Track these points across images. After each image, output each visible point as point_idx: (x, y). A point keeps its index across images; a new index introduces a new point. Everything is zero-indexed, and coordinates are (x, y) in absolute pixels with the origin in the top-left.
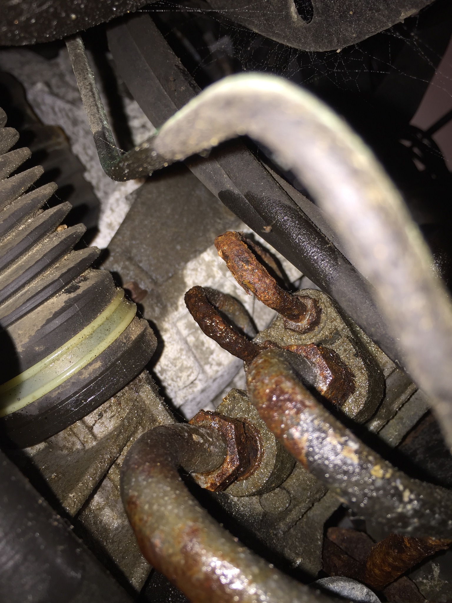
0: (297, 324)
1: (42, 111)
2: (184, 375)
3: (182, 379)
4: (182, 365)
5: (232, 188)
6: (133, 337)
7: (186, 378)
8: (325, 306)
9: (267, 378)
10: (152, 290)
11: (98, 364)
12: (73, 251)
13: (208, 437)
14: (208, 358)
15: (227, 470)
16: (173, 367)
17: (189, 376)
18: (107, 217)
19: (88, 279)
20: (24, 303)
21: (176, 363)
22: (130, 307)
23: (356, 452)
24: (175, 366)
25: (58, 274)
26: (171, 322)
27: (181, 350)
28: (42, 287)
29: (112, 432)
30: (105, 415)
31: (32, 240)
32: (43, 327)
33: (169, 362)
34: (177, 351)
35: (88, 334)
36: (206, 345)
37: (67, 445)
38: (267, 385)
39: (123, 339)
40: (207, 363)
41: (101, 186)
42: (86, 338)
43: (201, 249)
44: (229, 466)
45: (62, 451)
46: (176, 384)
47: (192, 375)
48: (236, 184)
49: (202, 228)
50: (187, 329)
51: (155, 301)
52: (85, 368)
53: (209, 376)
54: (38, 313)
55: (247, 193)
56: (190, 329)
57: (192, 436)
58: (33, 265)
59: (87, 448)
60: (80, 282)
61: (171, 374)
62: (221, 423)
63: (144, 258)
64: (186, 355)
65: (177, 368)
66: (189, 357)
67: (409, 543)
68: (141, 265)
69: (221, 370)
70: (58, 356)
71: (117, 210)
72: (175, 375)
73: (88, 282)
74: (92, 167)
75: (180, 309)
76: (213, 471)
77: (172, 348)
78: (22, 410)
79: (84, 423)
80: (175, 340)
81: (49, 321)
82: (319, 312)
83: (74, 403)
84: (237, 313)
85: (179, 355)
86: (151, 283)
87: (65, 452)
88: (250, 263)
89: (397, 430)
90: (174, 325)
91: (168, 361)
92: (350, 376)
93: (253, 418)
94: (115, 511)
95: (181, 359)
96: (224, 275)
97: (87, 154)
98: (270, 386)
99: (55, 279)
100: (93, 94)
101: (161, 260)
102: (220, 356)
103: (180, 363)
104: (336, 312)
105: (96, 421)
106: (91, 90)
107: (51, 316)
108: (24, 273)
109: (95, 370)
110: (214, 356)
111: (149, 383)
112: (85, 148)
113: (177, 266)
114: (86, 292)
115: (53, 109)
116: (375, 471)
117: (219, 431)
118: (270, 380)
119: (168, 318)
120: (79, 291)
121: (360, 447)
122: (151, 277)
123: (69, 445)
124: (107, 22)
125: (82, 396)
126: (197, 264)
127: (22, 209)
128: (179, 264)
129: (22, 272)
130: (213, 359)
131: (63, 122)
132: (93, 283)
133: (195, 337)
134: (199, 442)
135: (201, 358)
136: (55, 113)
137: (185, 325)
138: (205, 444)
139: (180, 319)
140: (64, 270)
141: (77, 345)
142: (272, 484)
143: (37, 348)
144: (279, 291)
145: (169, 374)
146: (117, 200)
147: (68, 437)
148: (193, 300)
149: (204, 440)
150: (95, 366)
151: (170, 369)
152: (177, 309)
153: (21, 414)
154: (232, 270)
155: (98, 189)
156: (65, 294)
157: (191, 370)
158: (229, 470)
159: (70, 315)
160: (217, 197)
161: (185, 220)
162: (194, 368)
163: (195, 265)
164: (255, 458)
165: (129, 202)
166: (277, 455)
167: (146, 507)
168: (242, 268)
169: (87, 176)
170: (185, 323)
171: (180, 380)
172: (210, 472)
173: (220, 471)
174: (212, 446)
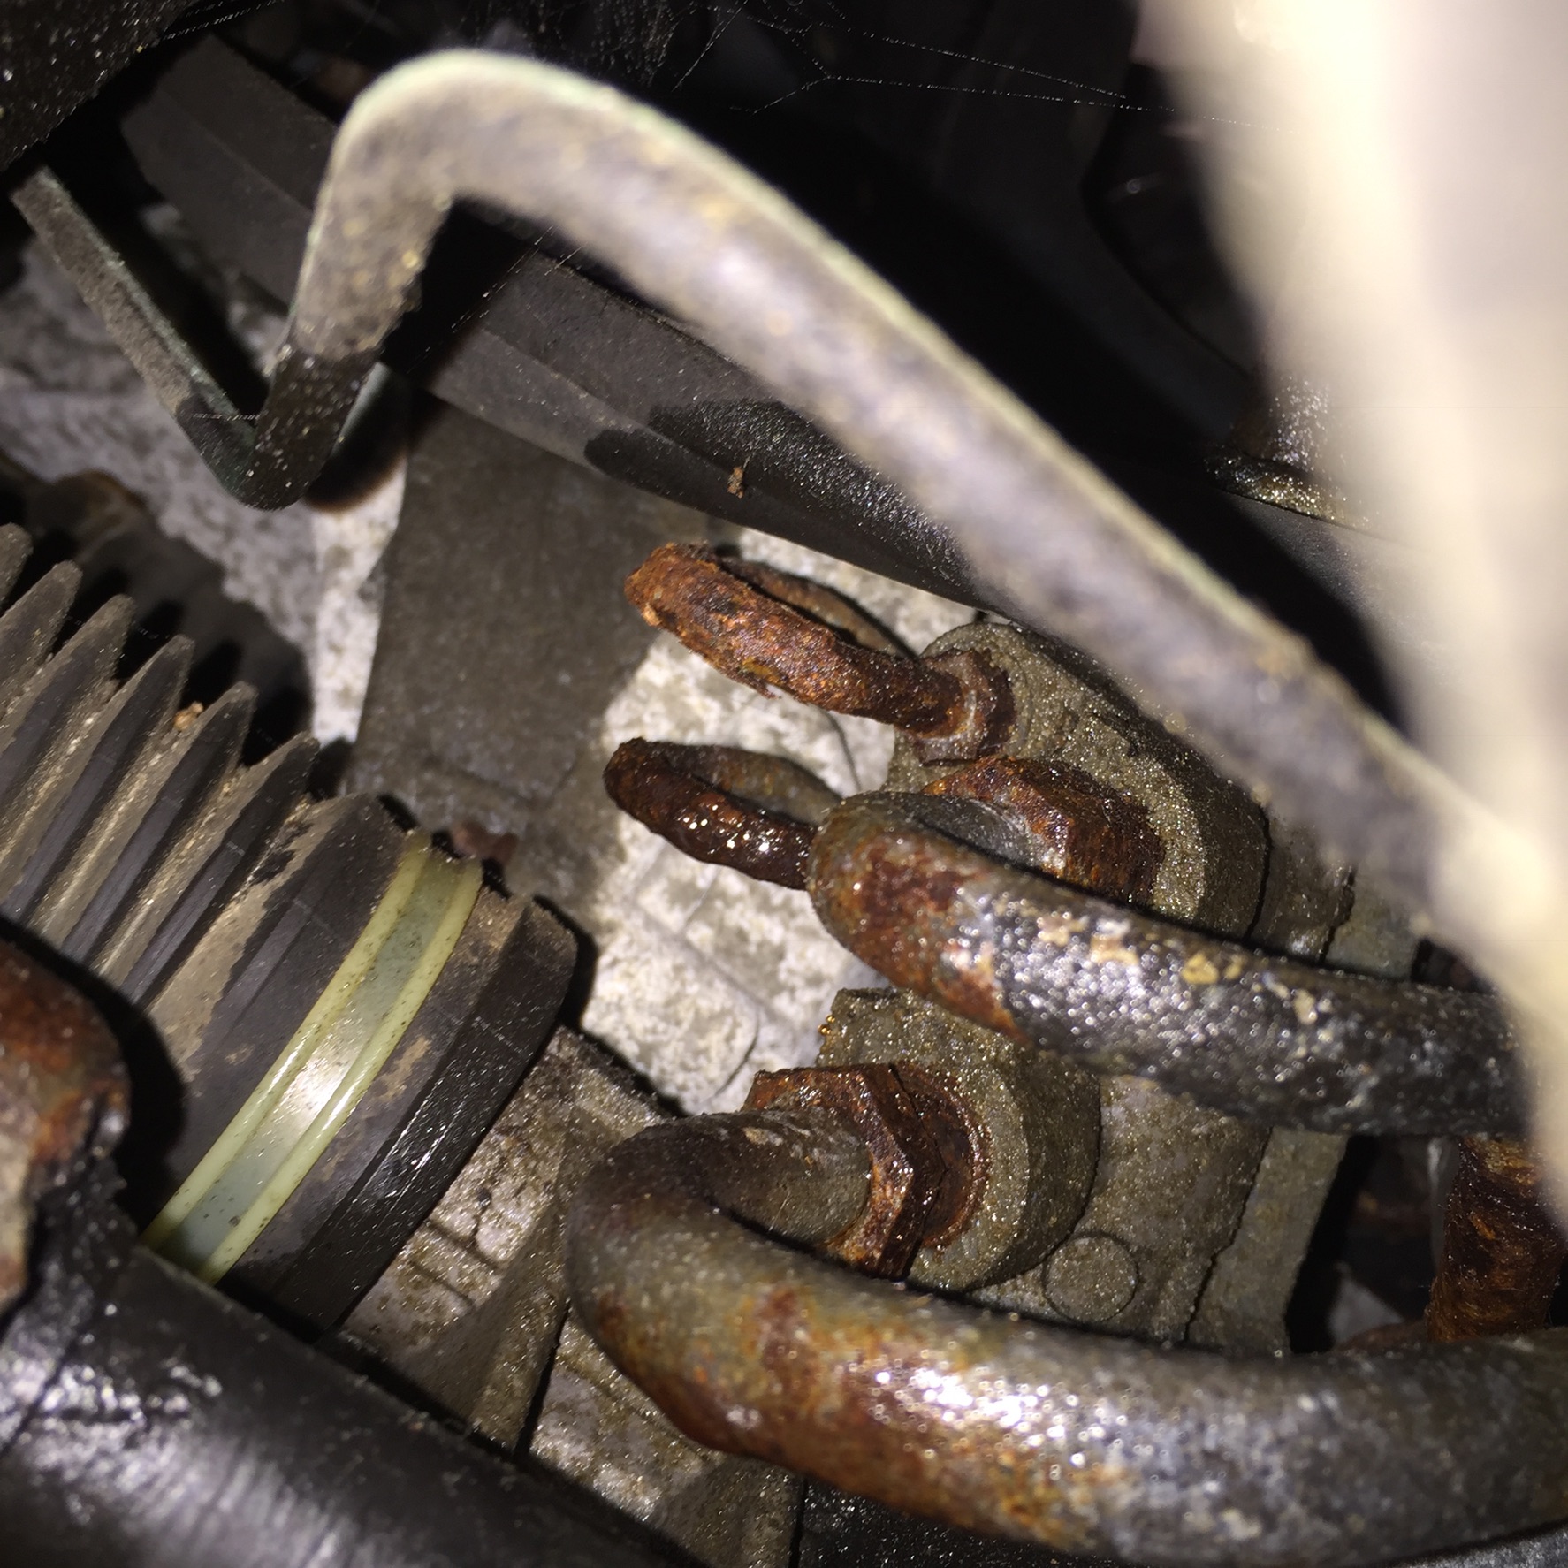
0: (951, 740)
1: (32, 451)
2: (714, 1039)
3: (713, 1054)
4: (697, 1012)
5: (613, 423)
6: (497, 944)
7: (723, 1048)
8: (1014, 659)
9: (848, 857)
10: (530, 826)
11: (421, 1047)
12: (242, 770)
13: (794, 1128)
14: (774, 974)
15: (885, 1206)
16: (672, 1029)
17: (729, 1038)
18: (330, 675)
19: (309, 826)
20: (153, 942)
21: (676, 1013)
22: (459, 869)
23: (1126, 941)
24: (678, 1023)
25: (217, 836)
26: (617, 899)
27: (678, 969)
28: (186, 884)
29: (535, 1231)
30: (496, 1192)
31: (112, 762)
32: (227, 989)
33: (655, 1019)
34: (666, 975)
35: (361, 969)
36: (755, 937)
37: (422, 1319)
38: (852, 873)
39: (467, 958)
40: (778, 988)
41: (289, 603)
42: (359, 986)
43: (633, 658)
44: (888, 1193)
45: (414, 1343)
46: (700, 1078)
47: (739, 1032)
48: (617, 403)
49: (615, 597)
50: (677, 908)
51: (547, 852)
52: (388, 1066)
53: (797, 1025)
54: (202, 961)
55: (652, 414)
56: (686, 905)
57: (744, 1134)
58: (140, 829)
59: (479, 1302)
60: (289, 842)
61: (676, 1053)
62: (823, 1084)
63: (474, 747)
64: (699, 979)
65: (686, 1026)
66: (710, 984)
67: (1490, 1227)
68: (472, 768)
69: (828, 995)
70: (298, 1058)
71: (349, 642)
72: (686, 1049)
73: (311, 834)
74: (239, 557)
75: (633, 853)
76: (851, 1226)
77: (648, 975)
78: (256, 1251)
79: (442, 1231)
80: (648, 949)
81: (238, 971)
82: (1000, 682)
83: (392, 1175)
84: (792, 792)
85: (677, 986)
86: (517, 807)
87: (425, 1342)
88: (741, 608)
89: (1386, 953)
90: (631, 903)
91: (651, 1014)
92: (1132, 815)
93: (923, 1051)
94: (630, 1469)
95: (687, 996)
96: (728, 707)
97: (210, 525)
98: (860, 873)
99: (214, 849)
100: (137, 309)
101: (526, 732)
102: (810, 953)
103: (688, 1009)
104: (1048, 664)
105: (477, 1219)
106: (128, 301)
107: (240, 955)
108: (121, 858)
109: (418, 1066)
110: (791, 961)
111: (593, 1065)
112: (198, 509)
113: (580, 735)
114: (315, 861)
115: (61, 429)
116: (1193, 970)
117: (827, 1108)
118: (856, 858)
119: (605, 891)
120: (295, 864)
121: (1133, 926)
122: (513, 792)
123: (426, 1318)
124: (95, 95)
125: (406, 1146)
126: (634, 705)
127: (54, 684)
128: (584, 727)
129: (115, 858)
130: (791, 972)
131: (104, 458)
132: (327, 831)
133: (711, 925)
134: (769, 1146)
135: (752, 981)
136: (71, 439)
137: (666, 897)
138: (790, 1147)
139: (643, 883)
140: (231, 819)
141: (341, 1013)
142: (1045, 1218)
143: (233, 1057)
144: (850, 657)
145: (668, 1052)
146: (340, 616)
147: (416, 1294)
148: (627, 780)
149: (785, 1137)
150: (412, 1055)
151: (664, 1038)
152: (621, 856)
153: (257, 1264)
154: (699, 647)
155: (283, 617)
156: (259, 886)
157: (729, 1020)
158: (892, 1201)
159: (290, 935)
160: (585, 463)
161: (555, 592)
162: (737, 1011)
163: (628, 708)
164: (966, 1156)
165: (374, 605)
166: (1025, 1124)
167: (645, 1302)
168: (720, 630)
169: (233, 589)
170: (665, 891)
171: (709, 1060)
172: (841, 1230)
173: (868, 1218)
174: (815, 1150)
